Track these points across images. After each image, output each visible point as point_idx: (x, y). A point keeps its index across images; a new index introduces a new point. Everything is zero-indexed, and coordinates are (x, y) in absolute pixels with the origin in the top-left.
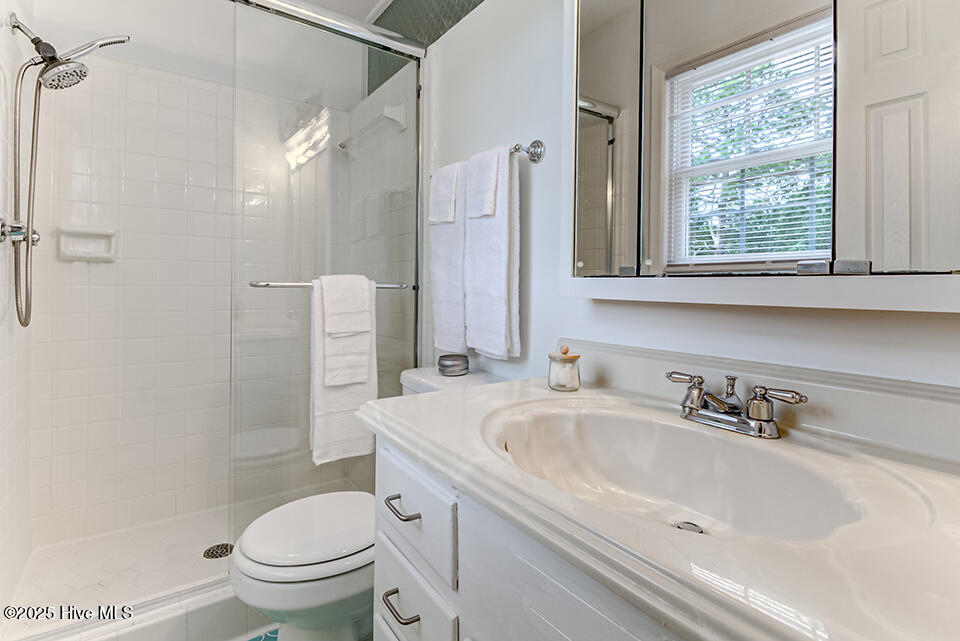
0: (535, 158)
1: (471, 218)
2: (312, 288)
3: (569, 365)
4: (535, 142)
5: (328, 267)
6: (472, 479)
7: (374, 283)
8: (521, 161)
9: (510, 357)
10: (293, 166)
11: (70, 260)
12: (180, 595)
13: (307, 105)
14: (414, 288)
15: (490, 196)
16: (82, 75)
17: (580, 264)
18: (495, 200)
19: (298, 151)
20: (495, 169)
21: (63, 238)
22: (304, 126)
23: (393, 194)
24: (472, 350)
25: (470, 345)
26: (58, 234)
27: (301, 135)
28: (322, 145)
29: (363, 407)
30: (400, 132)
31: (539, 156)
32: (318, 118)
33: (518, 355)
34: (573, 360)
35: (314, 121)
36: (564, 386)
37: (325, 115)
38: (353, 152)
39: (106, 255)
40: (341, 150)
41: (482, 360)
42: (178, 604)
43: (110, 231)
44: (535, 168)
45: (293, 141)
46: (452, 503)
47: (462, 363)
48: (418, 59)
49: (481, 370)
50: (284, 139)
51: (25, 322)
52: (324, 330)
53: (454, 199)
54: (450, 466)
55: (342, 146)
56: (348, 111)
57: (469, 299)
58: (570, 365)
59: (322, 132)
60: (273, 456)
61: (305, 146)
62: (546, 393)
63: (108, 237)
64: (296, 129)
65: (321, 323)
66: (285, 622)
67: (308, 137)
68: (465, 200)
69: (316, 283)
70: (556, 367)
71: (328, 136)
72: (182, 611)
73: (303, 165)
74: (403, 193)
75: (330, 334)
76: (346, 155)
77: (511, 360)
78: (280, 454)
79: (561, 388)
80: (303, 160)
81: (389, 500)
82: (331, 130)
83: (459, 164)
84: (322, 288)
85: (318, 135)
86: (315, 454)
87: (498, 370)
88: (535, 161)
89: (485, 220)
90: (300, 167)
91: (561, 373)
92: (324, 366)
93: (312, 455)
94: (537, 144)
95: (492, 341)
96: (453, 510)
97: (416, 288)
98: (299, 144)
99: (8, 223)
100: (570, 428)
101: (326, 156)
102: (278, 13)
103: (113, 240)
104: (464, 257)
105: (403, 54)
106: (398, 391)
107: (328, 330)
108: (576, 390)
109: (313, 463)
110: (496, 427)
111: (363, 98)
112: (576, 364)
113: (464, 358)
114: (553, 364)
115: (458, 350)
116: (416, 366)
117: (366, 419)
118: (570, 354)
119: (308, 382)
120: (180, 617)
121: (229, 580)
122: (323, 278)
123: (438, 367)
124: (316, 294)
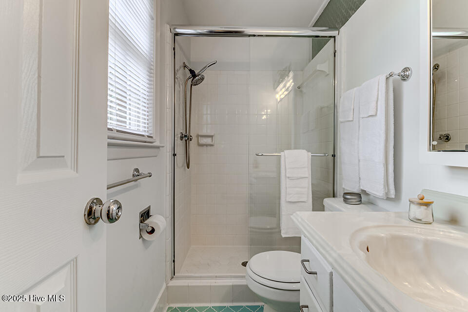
0: (405, 78)
1: (363, 118)
2: (280, 156)
3: (423, 208)
4: (404, 69)
5: (293, 146)
6: (336, 261)
7: (310, 153)
8: (394, 82)
9: (387, 197)
10: (279, 100)
11: (202, 145)
12: (231, 277)
13: (284, 72)
14: (333, 155)
15: (373, 104)
16: (202, 79)
17: (435, 143)
18: (377, 106)
19: (281, 93)
20: (377, 88)
21: (199, 138)
22: (282, 81)
23: (322, 108)
24: (364, 192)
25: (362, 188)
26: (198, 136)
27: (281, 85)
28: (290, 88)
29: (294, 214)
30: (326, 76)
31: (408, 77)
32: (288, 76)
33: (393, 196)
34: (427, 204)
35: (286, 78)
36: (420, 220)
37: (291, 74)
38: (304, 90)
39: (211, 143)
40: (298, 89)
41: (371, 197)
42: (230, 280)
43: (212, 134)
44: (405, 84)
45: (278, 89)
46: (329, 272)
47: (358, 197)
48: (334, 37)
49: (371, 203)
50: (275, 88)
51: (188, 168)
52: (286, 175)
53: (352, 108)
54: (327, 252)
55: (299, 88)
56: (302, 70)
57: (361, 163)
58: (426, 207)
59: (290, 83)
60: (268, 229)
61: (283, 90)
62: (406, 222)
63: (212, 137)
64: (279, 83)
65: (284, 172)
66: (267, 304)
67: (285, 86)
68: (359, 108)
69: (282, 154)
70: (414, 208)
71: (293, 84)
72: (231, 284)
73: (283, 99)
74: (327, 107)
75: (288, 177)
76: (301, 91)
77: (388, 199)
78: (271, 229)
79: (418, 221)
80: (283, 96)
81: (303, 261)
82: (294, 81)
83: (355, 89)
84: (285, 156)
85: (288, 85)
86: (282, 232)
87: (382, 204)
88: (404, 80)
89: (370, 118)
90: (281, 100)
91: (418, 212)
92: (286, 192)
93: (281, 232)
94: (406, 69)
95: (376, 187)
96: (330, 275)
97: (334, 156)
98: (281, 90)
99: (184, 134)
100: (420, 247)
101: (292, 94)
102: (267, 36)
103: (214, 137)
104: (358, 140)
105: (326, 37)
106: (322, 208)
107: (287, 175)
108: (430, 223)
109: (281, 236)
110: (363, 237)
111: (310, 61)
112: (430, 207)
113: (359, 195)
114: (412, 205)
115: (356, 191)
116: (334, 197)
117: (295, 220)
118: (425, 201)
119: (279, 198)
120: (230, 286)
121: (245, 277)
122: (285, 151)
123: (343, 199)
124: (282, 159)
